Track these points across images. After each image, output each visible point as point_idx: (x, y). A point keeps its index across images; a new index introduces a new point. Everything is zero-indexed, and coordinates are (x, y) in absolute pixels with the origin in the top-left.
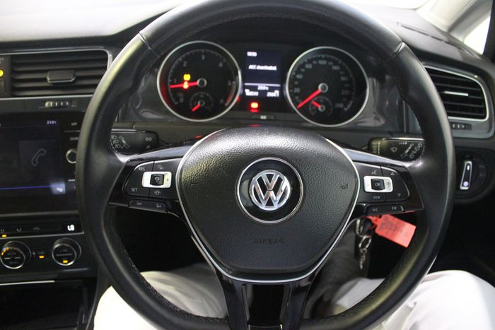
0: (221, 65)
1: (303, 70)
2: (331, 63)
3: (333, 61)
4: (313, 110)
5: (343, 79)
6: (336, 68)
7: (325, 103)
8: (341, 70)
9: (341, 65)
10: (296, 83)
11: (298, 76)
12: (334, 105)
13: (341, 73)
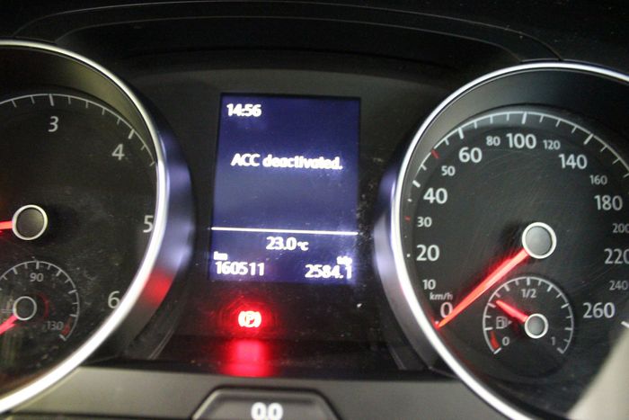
0: (119, 153)
1: (449, 171)
2: (553, 145)
3: (562, 134)
4: (498, 336)
5: (605, 203)
6: (572, 161)
7: (544, 303)
8: (592, 169)
9: (592, 151)
10: (425, 222)
11: (430, 196)
12: (579, 311)
13: (595, 180)
